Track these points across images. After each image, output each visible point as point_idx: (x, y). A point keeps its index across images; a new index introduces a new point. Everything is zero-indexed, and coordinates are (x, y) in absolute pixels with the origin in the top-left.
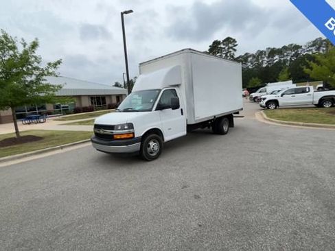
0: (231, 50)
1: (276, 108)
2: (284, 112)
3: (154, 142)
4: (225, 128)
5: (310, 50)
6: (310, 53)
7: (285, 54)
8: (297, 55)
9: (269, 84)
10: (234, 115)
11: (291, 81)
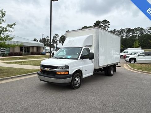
0: (106, 27)
1: (134, 63)
2: (140, 66)
3: (78, 78)
4: (112, 72)
5: (148, 32)
6: (149, 33)
7: (136, 32)
8: (142, 33)
9: (129, 48)
10: (116, 65)
11: (141, 48)
